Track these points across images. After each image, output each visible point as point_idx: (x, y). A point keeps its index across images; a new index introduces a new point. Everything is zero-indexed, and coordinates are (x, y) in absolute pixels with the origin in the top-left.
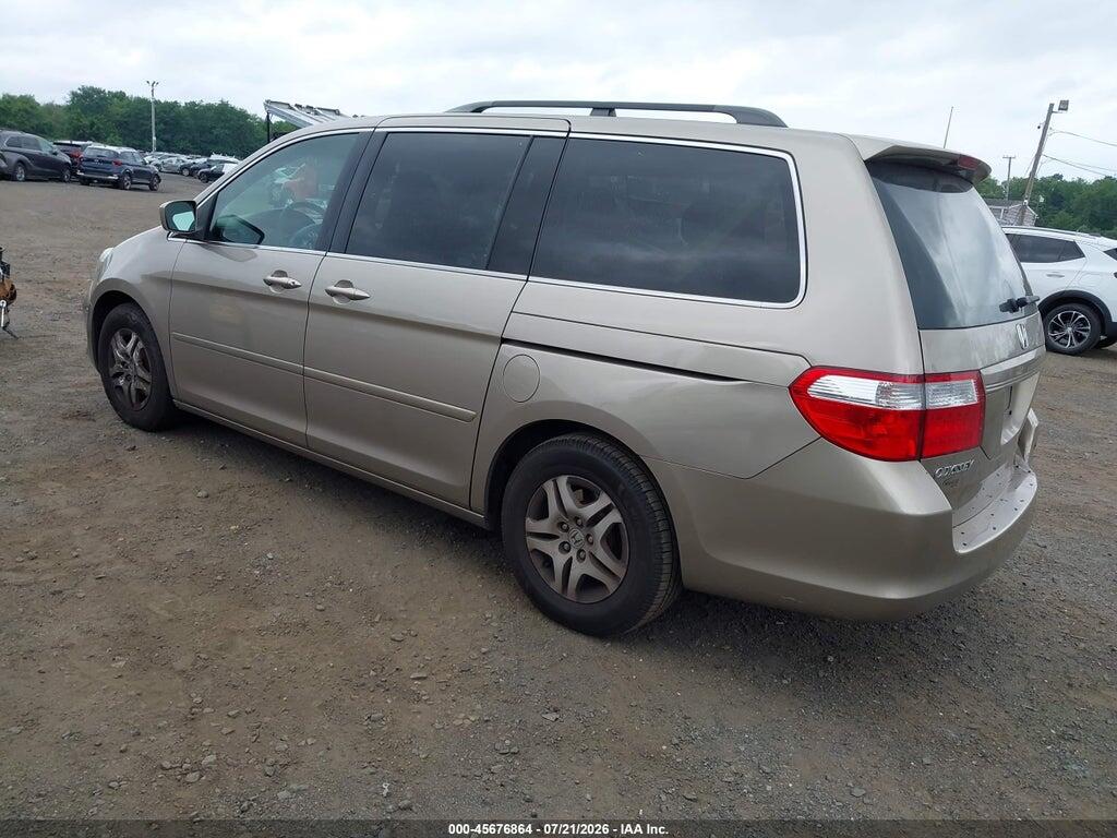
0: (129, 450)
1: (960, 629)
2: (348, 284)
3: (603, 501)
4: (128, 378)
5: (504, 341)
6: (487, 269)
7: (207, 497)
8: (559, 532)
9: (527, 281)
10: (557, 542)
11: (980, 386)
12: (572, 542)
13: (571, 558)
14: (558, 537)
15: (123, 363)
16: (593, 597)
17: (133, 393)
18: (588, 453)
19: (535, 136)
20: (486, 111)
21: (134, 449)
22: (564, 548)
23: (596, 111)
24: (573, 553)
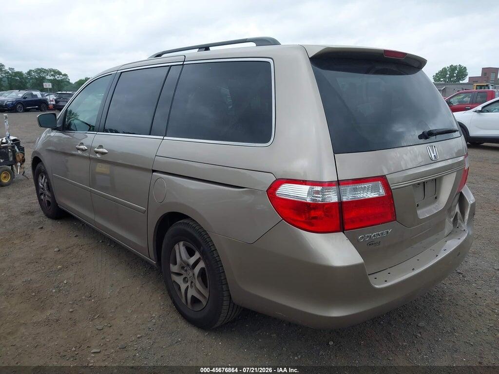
0: (39, 229)
1: (422, 324)
2: (101, 147)
3: (197, 256)
4: (45, 196)
5: (154, 171)
6: (150, 135)
7: (59, 251)
8: (183, 272)
9: (163, 139)
10: (182, 277)
11: (386, 185)
12: (188, 277)
13: (188, 286)
14: (182, 275)
15: (43, 189)
16: (198, 308)
17: (46, 202)
18: (189, 229)
19: (171, 66)
20: (163, 56)
21: (42, 228)
22: (185, 280)
23: (200, 50)
24: (189, 284)
